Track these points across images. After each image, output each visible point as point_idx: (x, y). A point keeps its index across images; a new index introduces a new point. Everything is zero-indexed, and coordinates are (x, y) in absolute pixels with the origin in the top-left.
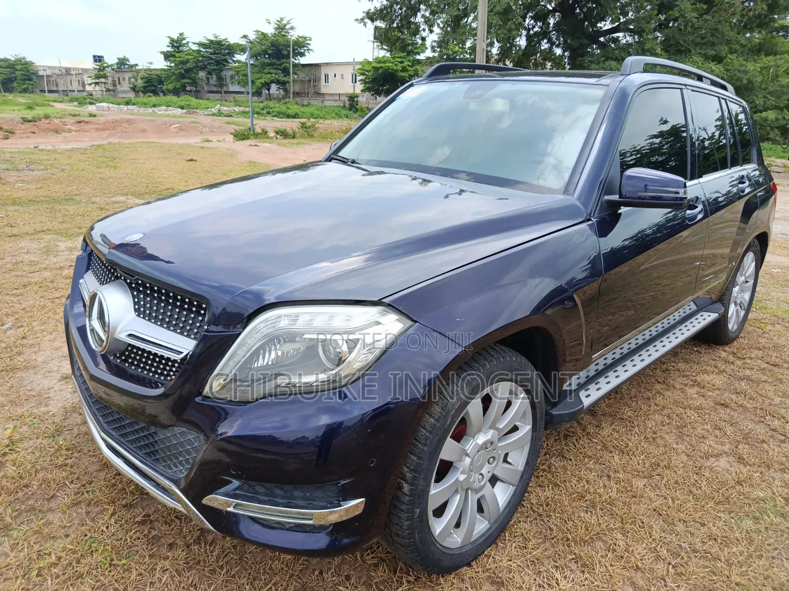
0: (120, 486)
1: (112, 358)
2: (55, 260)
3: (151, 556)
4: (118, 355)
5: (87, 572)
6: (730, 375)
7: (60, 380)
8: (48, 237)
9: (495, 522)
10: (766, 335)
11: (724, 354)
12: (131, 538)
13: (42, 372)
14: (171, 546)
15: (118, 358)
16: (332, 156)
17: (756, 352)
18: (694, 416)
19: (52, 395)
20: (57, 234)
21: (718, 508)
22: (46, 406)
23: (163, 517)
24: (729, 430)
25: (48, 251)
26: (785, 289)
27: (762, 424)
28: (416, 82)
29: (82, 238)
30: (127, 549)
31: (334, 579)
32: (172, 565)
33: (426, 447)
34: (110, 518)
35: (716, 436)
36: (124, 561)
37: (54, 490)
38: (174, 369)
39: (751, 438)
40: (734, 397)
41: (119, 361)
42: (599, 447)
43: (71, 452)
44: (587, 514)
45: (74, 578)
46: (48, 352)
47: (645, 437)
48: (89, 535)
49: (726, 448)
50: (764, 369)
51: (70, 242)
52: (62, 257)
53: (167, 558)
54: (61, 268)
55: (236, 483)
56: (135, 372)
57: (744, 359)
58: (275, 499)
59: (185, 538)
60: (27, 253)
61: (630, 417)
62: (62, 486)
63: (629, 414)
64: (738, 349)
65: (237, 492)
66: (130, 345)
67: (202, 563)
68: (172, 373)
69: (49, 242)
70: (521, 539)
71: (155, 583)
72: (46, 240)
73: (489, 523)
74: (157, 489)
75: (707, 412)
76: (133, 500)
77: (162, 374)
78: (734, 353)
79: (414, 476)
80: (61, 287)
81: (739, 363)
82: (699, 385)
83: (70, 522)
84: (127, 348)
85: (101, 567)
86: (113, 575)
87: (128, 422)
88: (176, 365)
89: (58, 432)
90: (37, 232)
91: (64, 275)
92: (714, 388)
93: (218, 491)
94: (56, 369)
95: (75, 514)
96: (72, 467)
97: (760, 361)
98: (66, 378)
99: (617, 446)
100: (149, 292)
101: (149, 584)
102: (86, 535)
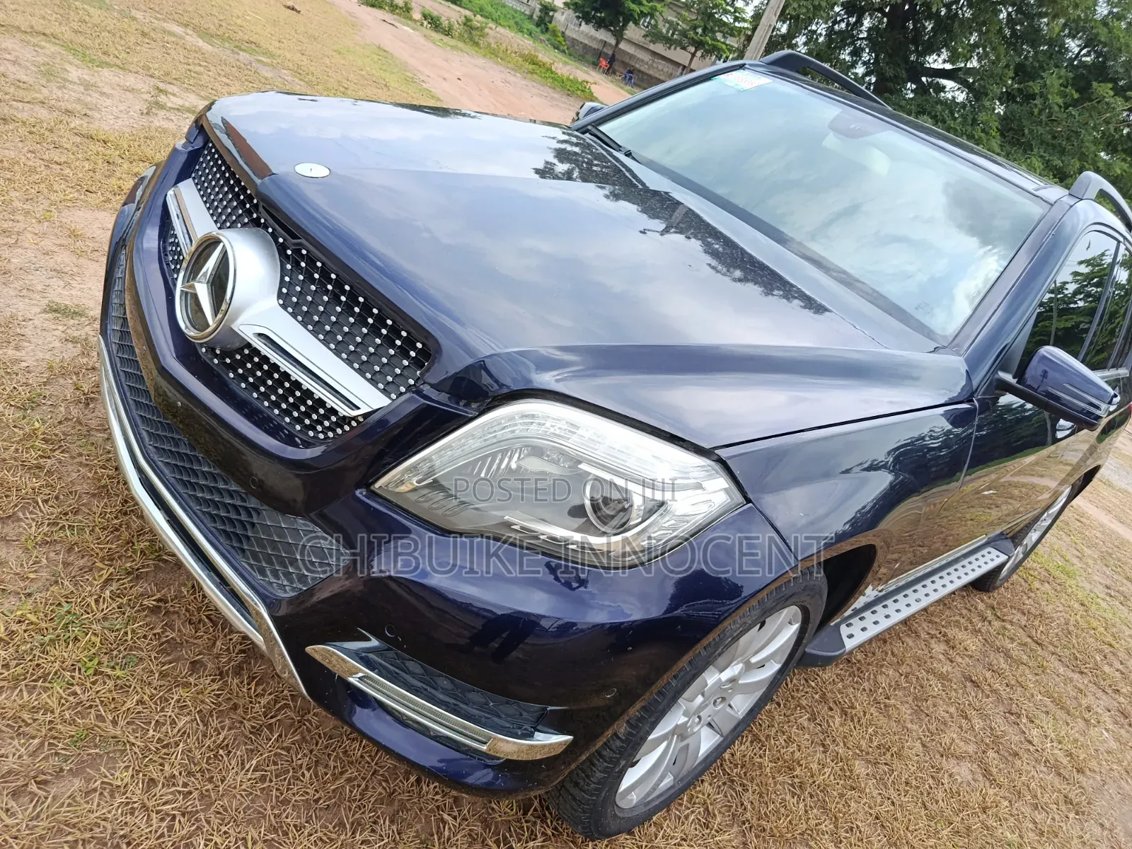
0: (125, 535)
1: (204, 350)
2: (60, 94)
3: (163, 675)
4: (218, 352)
5: (56, 673)
6: (985, 640)
7: (45, 311)
8: (51, 48)
9: (682, 780)
10: (1033, 595)
11: (981, 606)
12: (133, 631)
13: (17, 285)
14: (195, 666)
15: (216, 356)
16: (590, 127)
17: (1019, 616)
18: (936, 687)
19: (28, 332)
20: (69, 49)
21: (956, 840)
22: (17, 348)
23: (187, 610)
24: (978, 723)
25: (49, 73)
26: (1061, 533)
27: (1016, 726)
28: (750, 65)
29: (193, 118)
30: (125, 649)
31: (438, 797)
32: (194, 699)
33: (675, 681)
34: (103, 588)
35: (961, 727)
36: (118, 673)
37: (16, 506)
38: (327, 423)
39: (1002, 743)
40: (988, 674)
41: (216, 361)
42: (817, 697)
43: (51, 447)
44: (793, 797)
45: (34, 678)
46: (30, 254)
47: (875, 699)
48: (66, 607)
49: (971, 748)
50: (1025, 644)
51: (86, 71)
52: (73, 94)
53: (187, 685)
54: (68, 112)
55: (374, 642)
56: (244, 395)
57: (1004, 621)
58: (433, 691)
59: (217, 658)
60: (15, 63)
61: (859, 661)
62: (29, 502)
63: (859, 657)
64: (998, 604)
65: (371, 656)
66: (249, 345)
67: (240, 711)
68: (319, 428)
69: (53, 56)
70: (702, 809)
71: (164, 725)
72: (47, 52)
73: (674, 780)
74: (221, 591)
75: (955, 687)
76: (143, 567)
77: (299, 421)
78: (993, 608)
79: (642, 716)
80: (66, 146)
81: (997, 624)
82: (947, 642)
83: (36, 571)
84: (242, 349)
85: (80, 669)
86: (98, 692)
87: (206, 469)
88: (334, 419)
89: (33, 403)
90: (33, 32)
91: (72, 125)
92: (966, 653)
93: (337, 644)
94: (39, 288)
95: (44, 561)
96: (49, 473)
97: (1021, 630)
98: (55, 311)
99: (840, 702)
100: (316, 276)
101: (153, 723)
102: (59, 604)
